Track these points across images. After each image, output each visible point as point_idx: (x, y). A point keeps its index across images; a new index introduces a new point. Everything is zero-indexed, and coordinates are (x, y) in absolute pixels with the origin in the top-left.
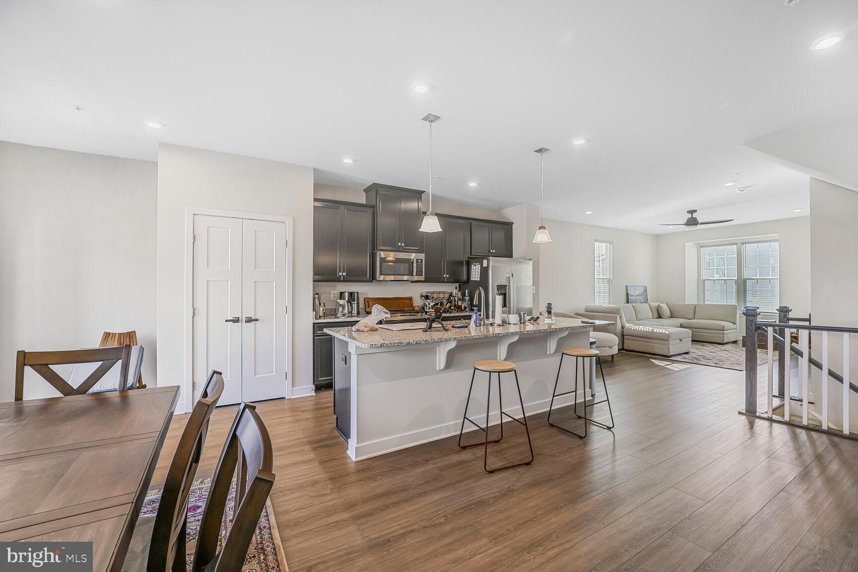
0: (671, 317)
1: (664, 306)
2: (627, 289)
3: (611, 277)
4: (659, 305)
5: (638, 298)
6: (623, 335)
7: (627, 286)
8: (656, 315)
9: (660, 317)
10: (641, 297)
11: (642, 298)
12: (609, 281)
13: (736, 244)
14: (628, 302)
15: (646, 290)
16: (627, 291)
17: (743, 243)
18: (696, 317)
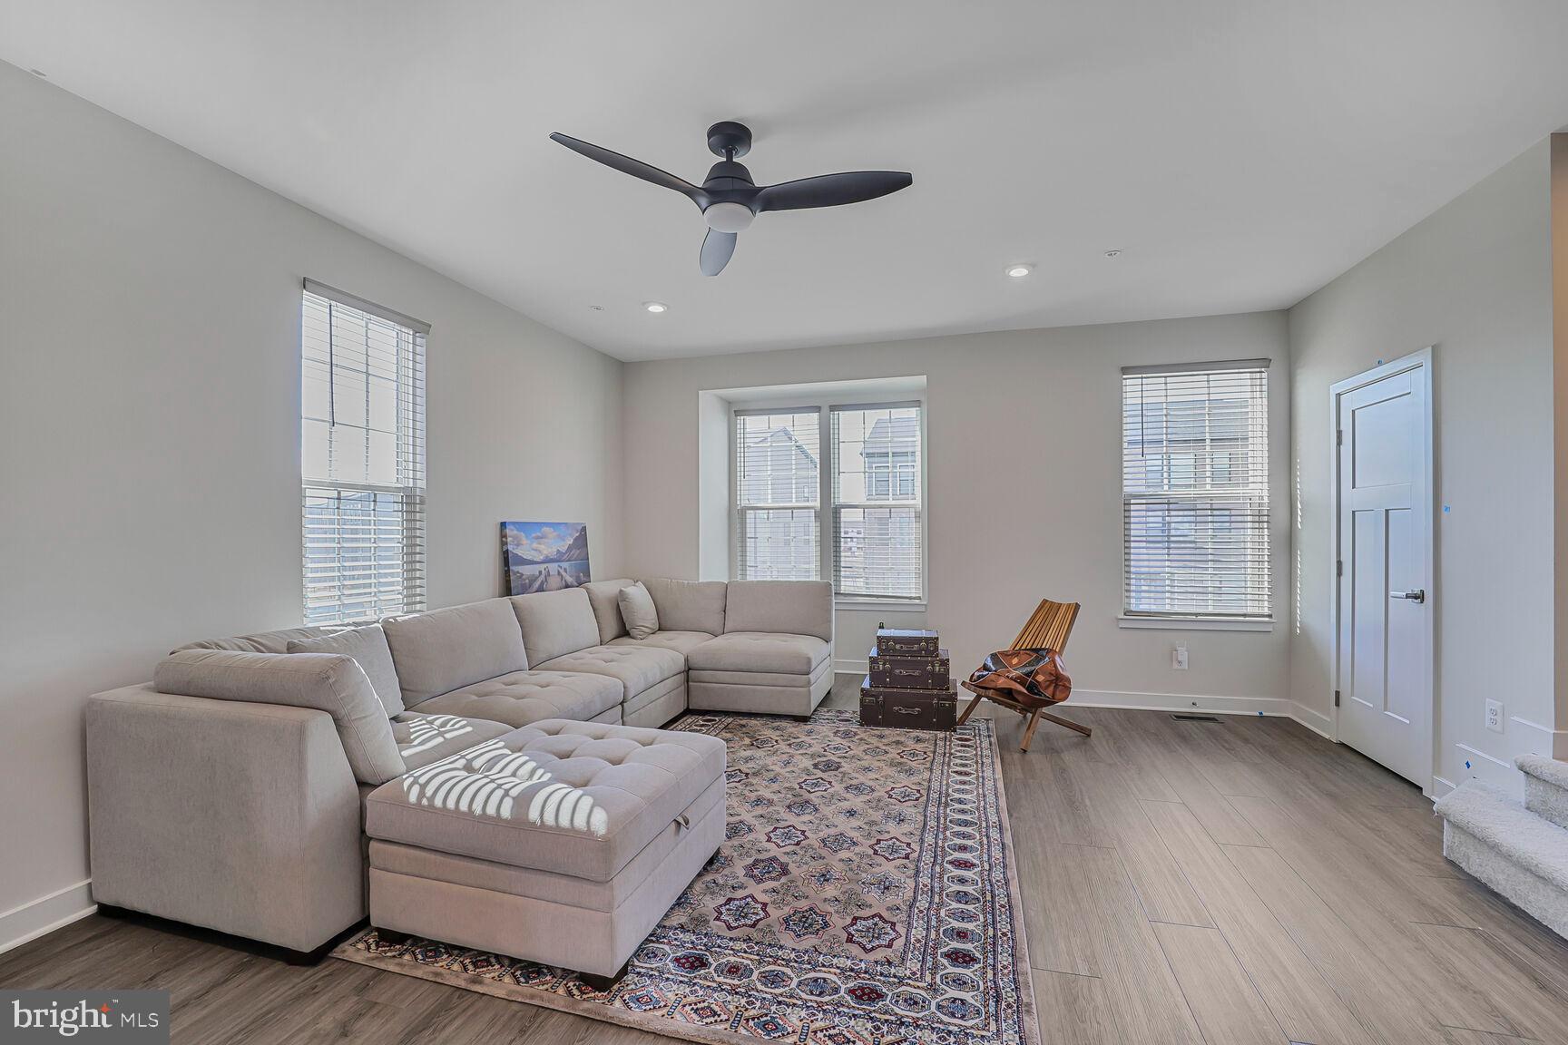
0: (660, 629)
1: (639, 596)
2: (503, 536)
3: (422, 484)
4: (621, 591)
5: (553, 567)
6: (363, 839)
7: (503, 525)
8: (611, 628)
9: (624, 632)
10: (565, 565)
11: (568, 570)
12: (411, 502)
13: (818, 409)
14: (507, 590)
15: (582, 540)
16: (503, 543)
17: (833, 408)
18: (729, 625)
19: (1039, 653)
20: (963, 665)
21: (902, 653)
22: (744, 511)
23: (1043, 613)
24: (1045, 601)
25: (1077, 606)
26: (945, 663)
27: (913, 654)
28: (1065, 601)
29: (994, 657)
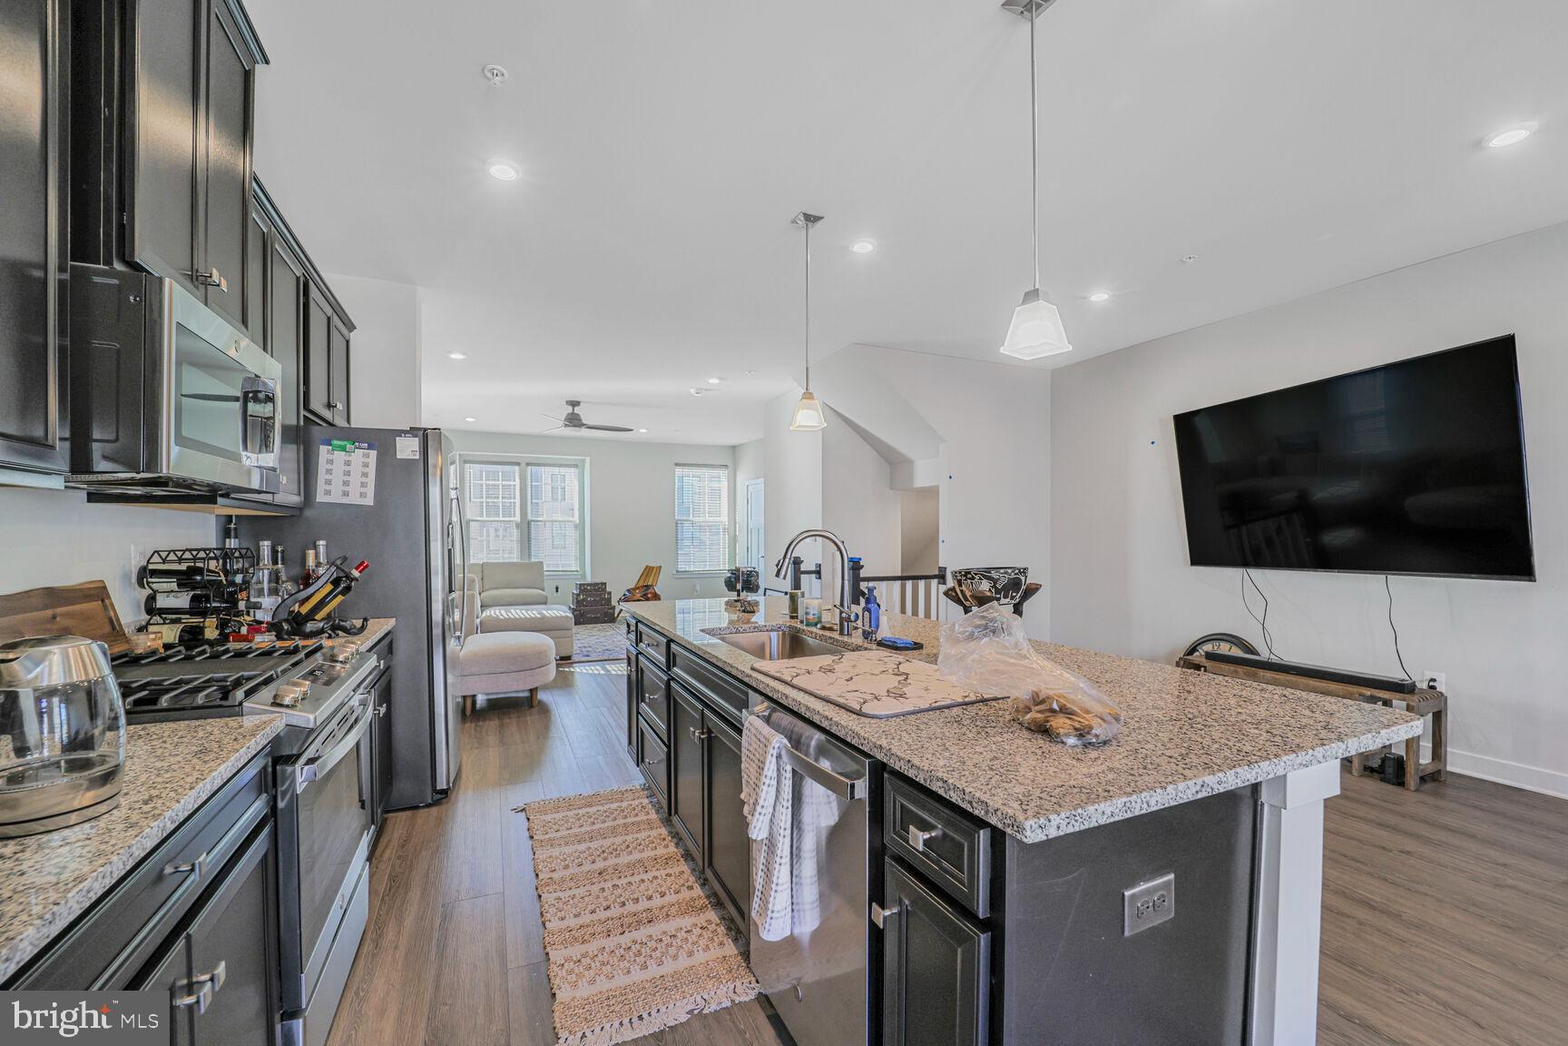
13: (518, 464)
17: (528, 464)
18: (486, 587)
19: (647, 587)
20: (616, 590)
21: (590, 591)
22: (468, 522)
23: (645, 574)
24: (647, 566)
25: (661, 567)
26: (610, 593)
27: (597, 590)
28: (655, 565)
29: (628, 591)
